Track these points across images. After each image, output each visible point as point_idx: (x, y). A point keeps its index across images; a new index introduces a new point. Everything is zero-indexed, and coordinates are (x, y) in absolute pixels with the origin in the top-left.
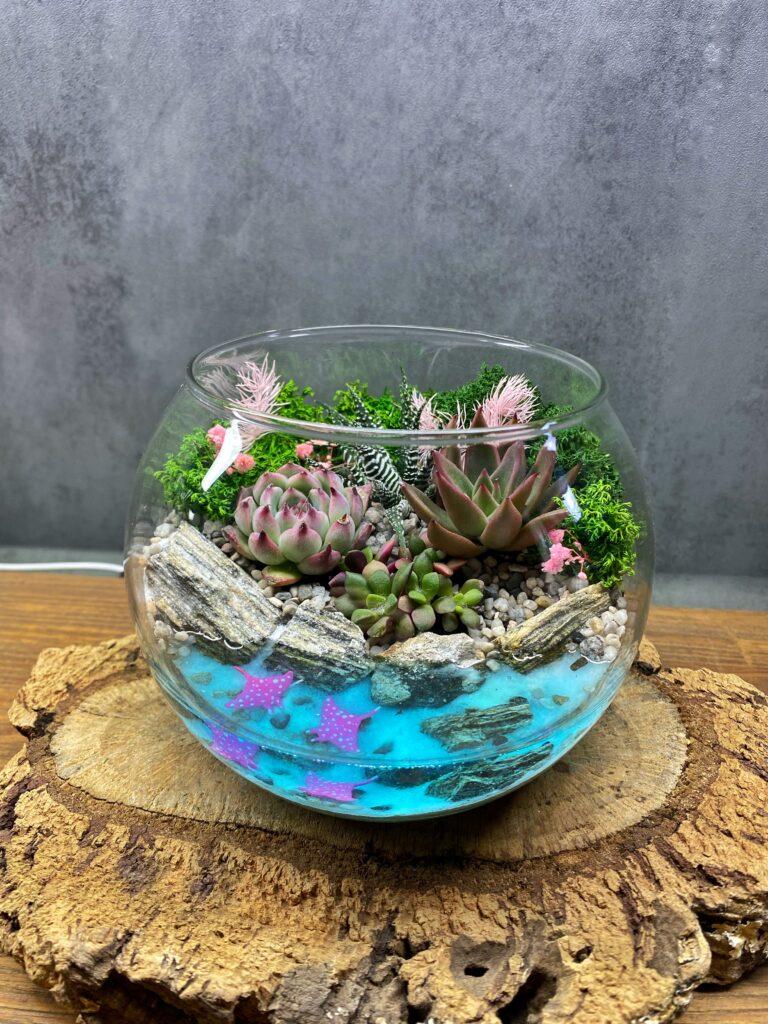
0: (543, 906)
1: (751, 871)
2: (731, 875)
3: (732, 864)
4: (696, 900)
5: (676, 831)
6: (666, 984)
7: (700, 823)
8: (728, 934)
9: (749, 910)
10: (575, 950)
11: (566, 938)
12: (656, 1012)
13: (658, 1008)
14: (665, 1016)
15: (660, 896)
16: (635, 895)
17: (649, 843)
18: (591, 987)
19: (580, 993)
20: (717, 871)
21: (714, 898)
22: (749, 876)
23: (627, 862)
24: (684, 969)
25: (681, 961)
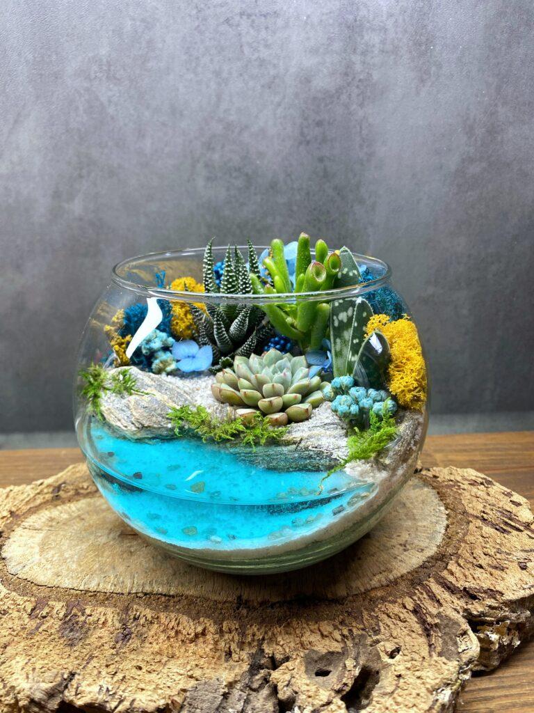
0: (364, 625)
1: (498, 588)
2: (485, 592)
3: (485, 586)
4: (466, 610)
5: (446, 568)
6: (453, 666)
7: (461, 562)
8: (488, 633)
9: (500, 614)
10: (390, 650)
11: (382, 643)
12: (448, 684)
13: (449, 682)
14: (454, 687)
15: (441, 610)
16: (425, 611)
17: (429, 577)
18: (403, 673)
19: (396, 678)
20: (476, 590)
21: (476, 608)
22: (497, 591)
23: (416, 591)
24: (463, 656)
25: (460, 650)
